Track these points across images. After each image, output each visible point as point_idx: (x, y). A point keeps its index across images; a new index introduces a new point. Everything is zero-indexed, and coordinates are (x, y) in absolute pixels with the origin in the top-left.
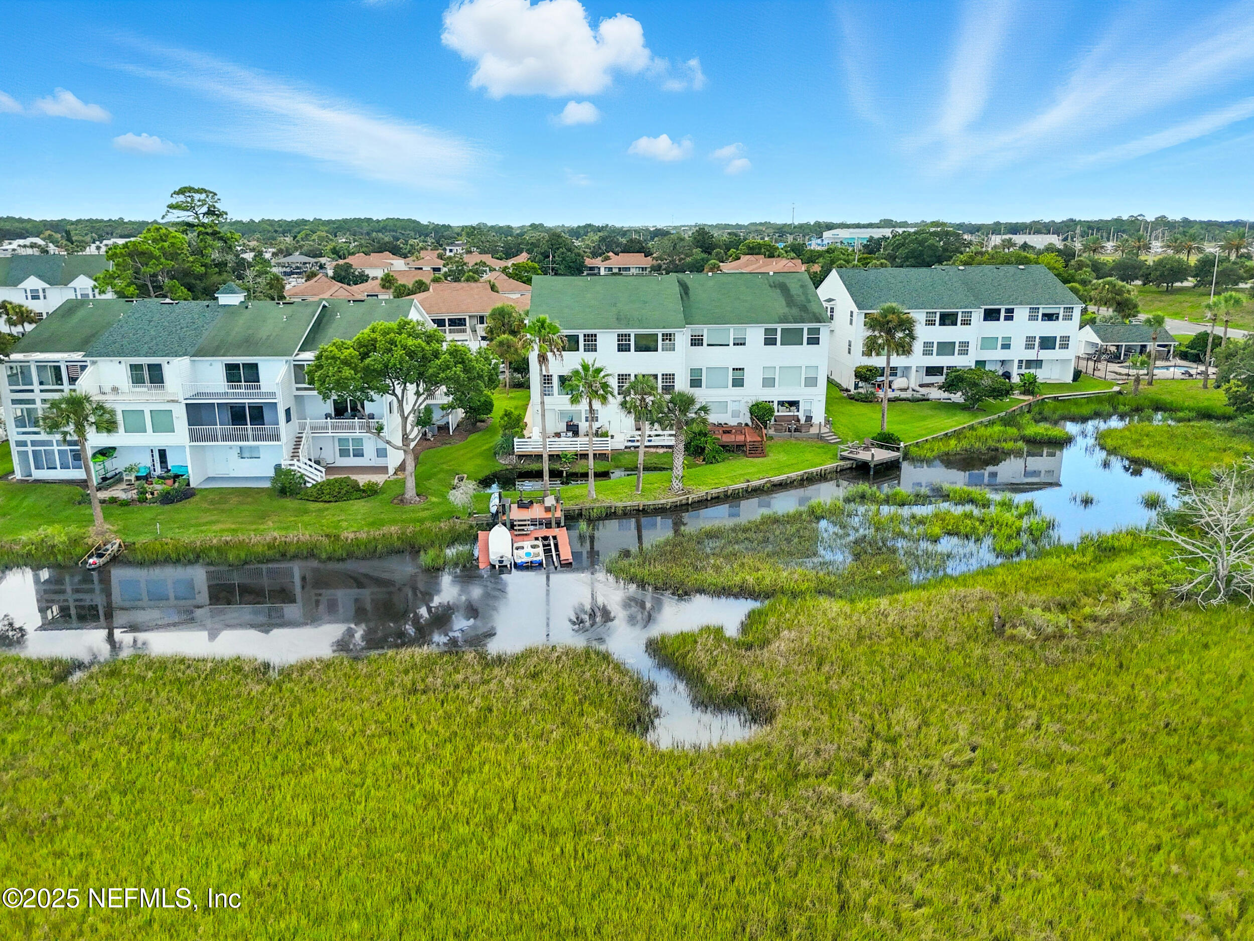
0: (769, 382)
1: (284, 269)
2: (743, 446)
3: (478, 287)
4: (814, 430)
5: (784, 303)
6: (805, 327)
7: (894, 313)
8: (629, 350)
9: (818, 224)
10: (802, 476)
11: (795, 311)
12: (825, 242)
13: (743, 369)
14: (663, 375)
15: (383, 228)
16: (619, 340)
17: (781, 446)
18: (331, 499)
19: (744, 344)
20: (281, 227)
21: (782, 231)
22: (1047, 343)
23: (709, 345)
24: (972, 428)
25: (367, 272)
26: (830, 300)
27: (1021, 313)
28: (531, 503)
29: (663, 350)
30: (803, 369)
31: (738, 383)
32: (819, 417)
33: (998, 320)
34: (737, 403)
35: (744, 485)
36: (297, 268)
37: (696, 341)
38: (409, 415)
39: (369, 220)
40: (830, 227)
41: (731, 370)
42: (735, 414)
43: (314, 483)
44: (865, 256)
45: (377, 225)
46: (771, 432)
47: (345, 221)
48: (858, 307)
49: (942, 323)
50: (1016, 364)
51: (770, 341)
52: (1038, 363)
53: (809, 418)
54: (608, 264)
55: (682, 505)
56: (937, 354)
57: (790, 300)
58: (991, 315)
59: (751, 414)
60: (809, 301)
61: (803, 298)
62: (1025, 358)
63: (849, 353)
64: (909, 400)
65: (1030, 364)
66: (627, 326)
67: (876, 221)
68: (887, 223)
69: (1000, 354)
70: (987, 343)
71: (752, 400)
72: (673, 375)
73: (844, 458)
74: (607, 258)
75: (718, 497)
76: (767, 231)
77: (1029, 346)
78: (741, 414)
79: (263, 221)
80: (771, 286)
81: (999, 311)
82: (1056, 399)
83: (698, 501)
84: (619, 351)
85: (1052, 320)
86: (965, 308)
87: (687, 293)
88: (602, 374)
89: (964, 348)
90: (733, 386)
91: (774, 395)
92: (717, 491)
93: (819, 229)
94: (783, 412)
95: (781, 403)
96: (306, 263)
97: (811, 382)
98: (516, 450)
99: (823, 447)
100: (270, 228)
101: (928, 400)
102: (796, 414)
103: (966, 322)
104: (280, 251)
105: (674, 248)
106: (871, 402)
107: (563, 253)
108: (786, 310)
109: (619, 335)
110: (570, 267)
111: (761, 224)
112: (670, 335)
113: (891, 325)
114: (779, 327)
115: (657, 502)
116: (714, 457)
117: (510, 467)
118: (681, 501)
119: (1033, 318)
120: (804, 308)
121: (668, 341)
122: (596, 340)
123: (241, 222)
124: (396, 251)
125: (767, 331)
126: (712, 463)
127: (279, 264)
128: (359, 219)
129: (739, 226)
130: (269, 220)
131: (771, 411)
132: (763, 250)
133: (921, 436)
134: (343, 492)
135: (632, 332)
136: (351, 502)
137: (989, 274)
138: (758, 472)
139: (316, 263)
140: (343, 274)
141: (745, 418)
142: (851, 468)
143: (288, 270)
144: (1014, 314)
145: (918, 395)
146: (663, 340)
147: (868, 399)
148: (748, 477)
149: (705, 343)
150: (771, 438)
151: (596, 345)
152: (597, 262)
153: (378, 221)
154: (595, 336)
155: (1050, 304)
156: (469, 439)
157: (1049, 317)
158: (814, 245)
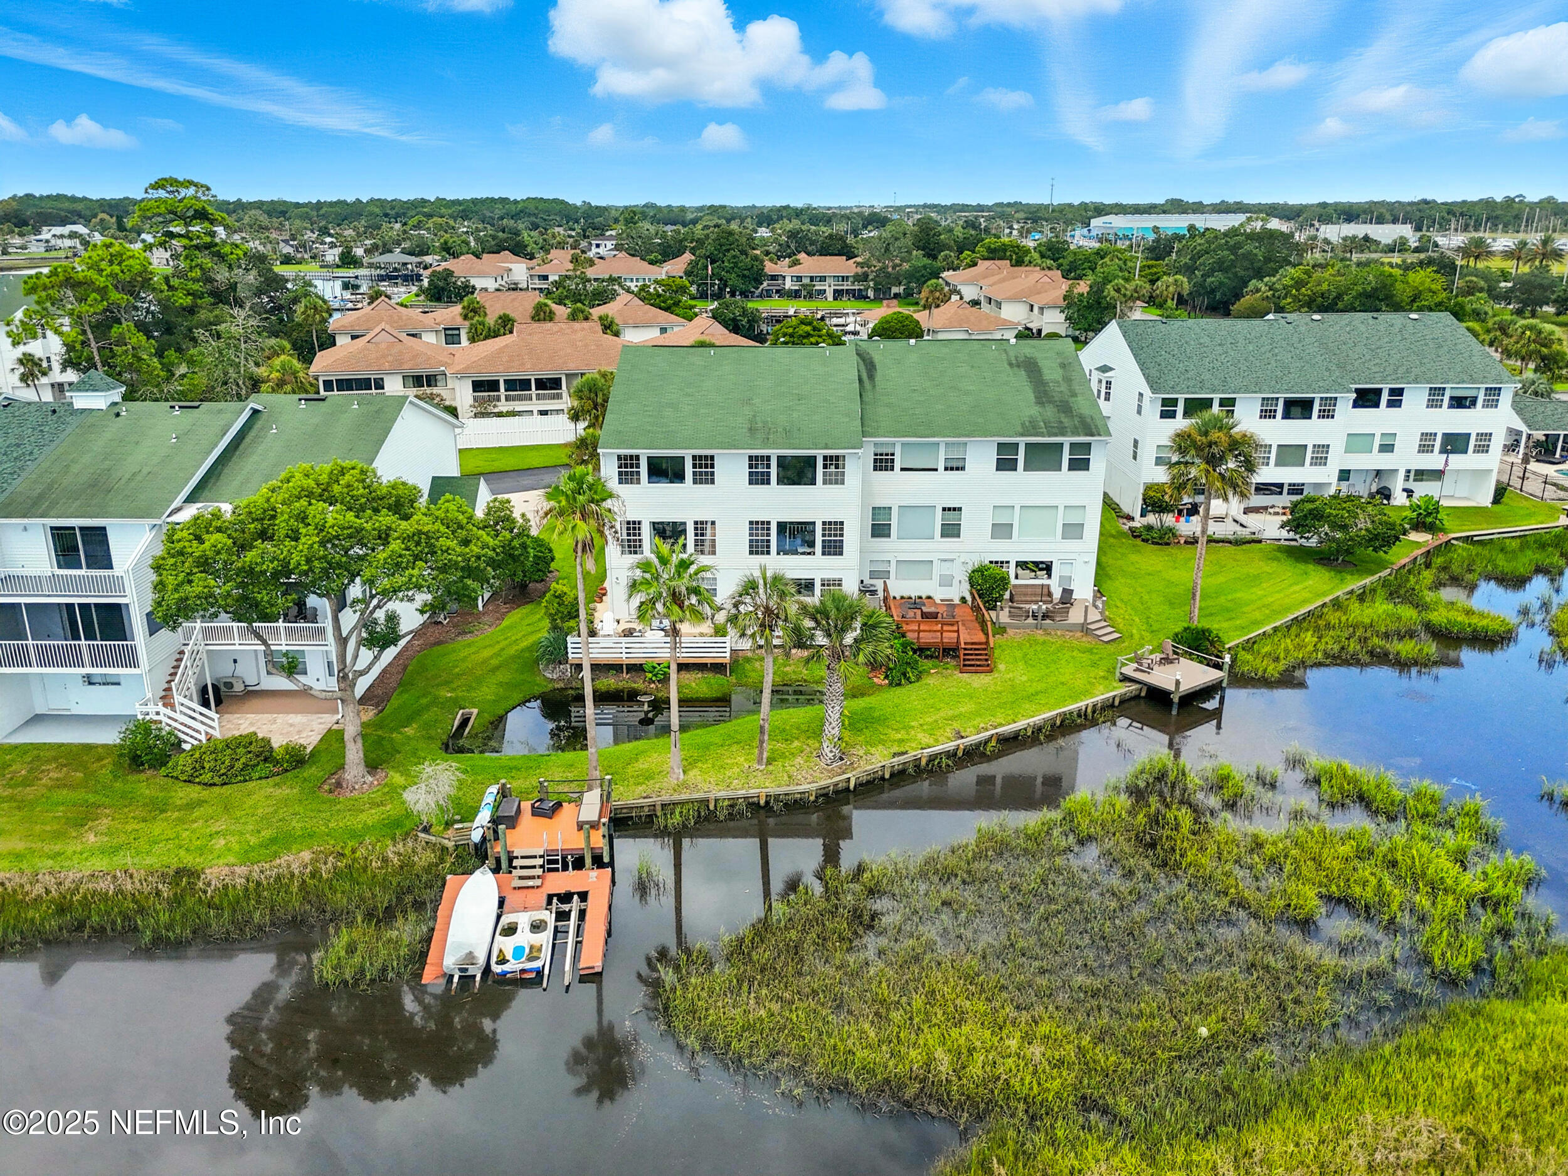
0: (1002, 530)
1: (378, 271)
2: (954, 650)
3: (583, 329)
4: (1075, 616)
5: (1031, 397)
6: (1067, 440)
7: (1220, 429)
8: (769, 483)
9: (1084, 206)
10: (1054, 719)
11: (1050, 412)
12: (1094, 233)
13: (960, 509)
14: (824, 523)
15: (521, 211)
16: (751, 467)
17: (1020, 646)
18: (216, 780)
19: (963, 469)
20: (393, 208)
21: (1035, 216)
22: (1455, 443)
23: (902, 469)
24: (1336, 604)
25: (473, 282)
26: (1105, 369)
27: (1415, 398)
28: (559, 805)
29: (825, 483)
30: (1061, 509)
31: (951, 530)
32: (1083, 590)
33: (1377, 405)
34: (947, 564)
35: (950, 746)
36: (395, 270)
37: (883, 463)
38: (351, 632)
39: (504, 201)
40: (1101, 210)
41: (939, 512)
42: (946, 581)
43: (195, 743)
44: (1150, 263)
45: (513, 207)
46: (1004, 617)
47: (475, 201)
48: (1151, 387)
49: (1287, 416)
50: (1401, 475)
51: (1006, 464)
52: (1437, 475)
53: (1067, 593)
54: (796, 271)
55: (836, 792)
56: (1277, 465)
57: (1042, 393)
58: (1366, 398)
59: (972, 586)
60: (1074, 395)
61: (1064, 388)
62: (1414, 467)
63: (1135, 458)
64: (1230, 542)
65: (1421, 475)
66: (766, 444)
67: (1160, 200)
68: (1177, 207)
69: (1377, 461)
70: (1357, 442)
71: (975, 561)
72: (842, 523)
73: (1125, 679)
74: (796, 263)
75: (902, 772)
76: (1016, 215)
77: (1425, 447)
78: (955, 582)
79: (372, 201)
80: (1011, 365)
81: (1378, 392)
82: (1467, 539)
83: (868, 782)
84: (750, 483)
85: (1465, 407)
86: (1328, 391)
87: (871, 377)
88: (693, 569)
89: (1321, 454)
90: (942, 536)
91: (1011, 551)
92: (902, 759)
93: (1087, 213)
94: (1027, 580)
95: (1022, 565)
96: (406, 264)
97: (1073, 531)
98: (570, 656)
99: (1090, 651)
100: (377, 210)
101: (1260, 541)
102: (1046, 582)
103: (1327, 414)
104: (375, 247)
105: (887, 250)
106: (1168, 544)
107: (734, 257)
108: (1034, 411)
109: (751, 458)
110: (744, 276)
111: (1009, 205)
112: (837, 458)
113: (1215, 449)
114: (1022, 441)
115: (793, 788)
116: (904, 674)
117: (561, 685)
118: (836, 785)
119: (1433, 404)
120: (1065, 408)
121: (833, 469)
122: (712, 466)
123: (345, 202)
124: (519, 250)
125: (1000, 446)
126: (899, 684)
127: (371, 266)
128: (493, 200)
129: (980, 208)
130: (379, 200)
131: (1004, 581)
132: (1008, 254)
133: (1257, 623)
134: (239, 765)
135: (774, 453)
136: (251, 785)
137: (1363, 328)
138: (977, 714)
139: (420, 263)
140: (441, 284)
141: (959, 590)
142: (1136, 697)
143: (383, 272)
144: (1404, 398)
145: (1244, 533)
146: (825, 466)
147: (1162, 539)
148: (956, 725)
149: (897, 465)
150: (1002, 630)
151: (713, 474)
152: (782, 268)
153: (516, 202)
154: (712, 458)
155: (1463, 382)
156: (506, 623)
157: (1459, 402)
158: (1080, 240)
